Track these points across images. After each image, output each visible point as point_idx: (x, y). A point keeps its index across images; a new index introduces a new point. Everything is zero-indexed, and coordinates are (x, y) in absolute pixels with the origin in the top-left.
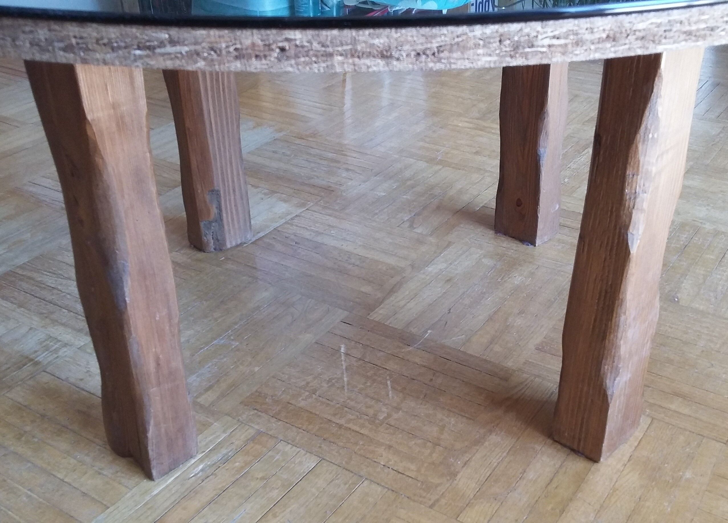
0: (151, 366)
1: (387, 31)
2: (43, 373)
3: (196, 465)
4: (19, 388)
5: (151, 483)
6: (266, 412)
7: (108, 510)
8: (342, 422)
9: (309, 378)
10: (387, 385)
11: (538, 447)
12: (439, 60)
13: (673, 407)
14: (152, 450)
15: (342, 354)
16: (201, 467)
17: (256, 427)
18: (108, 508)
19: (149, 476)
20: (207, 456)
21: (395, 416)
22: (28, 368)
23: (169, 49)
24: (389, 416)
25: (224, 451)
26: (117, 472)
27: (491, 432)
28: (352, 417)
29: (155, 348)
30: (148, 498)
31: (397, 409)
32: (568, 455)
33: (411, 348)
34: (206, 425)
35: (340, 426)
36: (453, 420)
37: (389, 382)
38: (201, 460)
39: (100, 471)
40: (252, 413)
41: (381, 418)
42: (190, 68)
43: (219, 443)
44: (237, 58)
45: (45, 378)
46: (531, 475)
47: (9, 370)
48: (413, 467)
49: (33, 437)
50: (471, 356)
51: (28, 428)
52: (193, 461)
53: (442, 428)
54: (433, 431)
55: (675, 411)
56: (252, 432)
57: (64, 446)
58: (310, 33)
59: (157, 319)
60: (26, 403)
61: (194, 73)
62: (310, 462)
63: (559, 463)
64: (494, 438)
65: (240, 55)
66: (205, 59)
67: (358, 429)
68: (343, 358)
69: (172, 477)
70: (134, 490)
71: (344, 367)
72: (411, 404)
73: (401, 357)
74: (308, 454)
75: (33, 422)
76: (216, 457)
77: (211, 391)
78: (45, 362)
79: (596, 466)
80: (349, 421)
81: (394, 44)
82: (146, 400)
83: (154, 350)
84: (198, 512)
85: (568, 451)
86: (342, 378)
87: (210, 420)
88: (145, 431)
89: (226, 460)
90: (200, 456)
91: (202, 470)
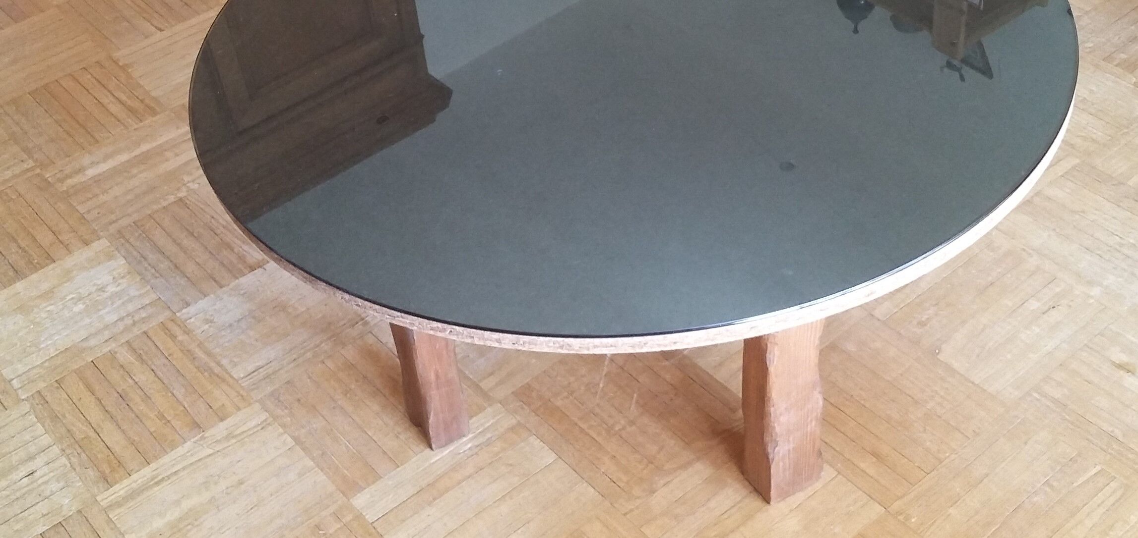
0: (433, 377)
1: (498, 334)
2: (370, 334)
3: (466, 444)
4: (350, 346)
5: (432, 452)
6: (529, 405)
7: (398, 469)
8: (584, 426)
9: (572, 379)
10: (633, 398)
11: (729, 481)
12: (525, 347)
13: (862, 465)
14: (432, 431)
15: (607, 358)
16: (469, 445)
17: (518, 418)
18: (398, 467)
19: (431, 448)
20: (475, 437)
21: (629, 429)
22: (359, 326)
23: (401, 319)
24: (624, 428)
25: (489, 435)
26: (409, 438)
27: (698, 459)
28: (594, 424)
29: (436, 366)
30: (427, 464)
31: (632, 423)
32: (750, 493)
33: (667, 363)
34: (481, 409)
35: (582, 430)
36: (673, 442)
37: (635, 395)
38: (471, 440)
39: (398, 435)
40: (518, 404)
41: (617, 429)
42: (410, 328)
43: (488, 427)
44: (431, 330)
45: (370, 340)
46: (712, 504)
47: (344, 327)
48: (625, 479)
49: (356, 395)
50: (717, 381)
51: (353, 387)
52: (465, 439)
53: (661, 448)
54: (653, 449)
55: (862, 470)
56: (514, 422)
57: (376, 407)
58: (463, 328)
59: (437, 347)
60: (353, 363)
61: (412, 330)
62: (550, 457)
63: (740, 498)
64: (699, 466)
65: (432, 329)
66: (417, 327)
67: (594, 436)
68: (606, 363)
69: (447, 450)
70: (418, 456)
71: (604, 373)
72: (646, 420)
73: (655, 370)
74: (550, 451)
75: (357, 381)
76: (481, 440)
77: (492, 376)
78: (372, 323)
79: (768, 507)
80: (591, 427)
81: (501, 339)
82: (428, 399)
83: (434, 367)
84: (459, 483)
85: (751, 488)
86: (598, 384)
87: (486, 405)
88: (428, 418)
89: (488, 443)
90: (471, 436)
91: (470, 448)
